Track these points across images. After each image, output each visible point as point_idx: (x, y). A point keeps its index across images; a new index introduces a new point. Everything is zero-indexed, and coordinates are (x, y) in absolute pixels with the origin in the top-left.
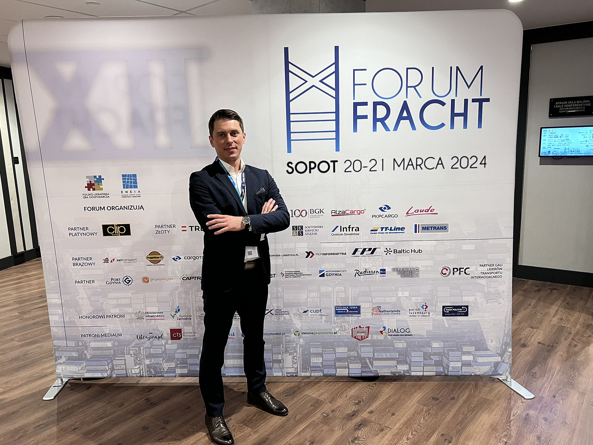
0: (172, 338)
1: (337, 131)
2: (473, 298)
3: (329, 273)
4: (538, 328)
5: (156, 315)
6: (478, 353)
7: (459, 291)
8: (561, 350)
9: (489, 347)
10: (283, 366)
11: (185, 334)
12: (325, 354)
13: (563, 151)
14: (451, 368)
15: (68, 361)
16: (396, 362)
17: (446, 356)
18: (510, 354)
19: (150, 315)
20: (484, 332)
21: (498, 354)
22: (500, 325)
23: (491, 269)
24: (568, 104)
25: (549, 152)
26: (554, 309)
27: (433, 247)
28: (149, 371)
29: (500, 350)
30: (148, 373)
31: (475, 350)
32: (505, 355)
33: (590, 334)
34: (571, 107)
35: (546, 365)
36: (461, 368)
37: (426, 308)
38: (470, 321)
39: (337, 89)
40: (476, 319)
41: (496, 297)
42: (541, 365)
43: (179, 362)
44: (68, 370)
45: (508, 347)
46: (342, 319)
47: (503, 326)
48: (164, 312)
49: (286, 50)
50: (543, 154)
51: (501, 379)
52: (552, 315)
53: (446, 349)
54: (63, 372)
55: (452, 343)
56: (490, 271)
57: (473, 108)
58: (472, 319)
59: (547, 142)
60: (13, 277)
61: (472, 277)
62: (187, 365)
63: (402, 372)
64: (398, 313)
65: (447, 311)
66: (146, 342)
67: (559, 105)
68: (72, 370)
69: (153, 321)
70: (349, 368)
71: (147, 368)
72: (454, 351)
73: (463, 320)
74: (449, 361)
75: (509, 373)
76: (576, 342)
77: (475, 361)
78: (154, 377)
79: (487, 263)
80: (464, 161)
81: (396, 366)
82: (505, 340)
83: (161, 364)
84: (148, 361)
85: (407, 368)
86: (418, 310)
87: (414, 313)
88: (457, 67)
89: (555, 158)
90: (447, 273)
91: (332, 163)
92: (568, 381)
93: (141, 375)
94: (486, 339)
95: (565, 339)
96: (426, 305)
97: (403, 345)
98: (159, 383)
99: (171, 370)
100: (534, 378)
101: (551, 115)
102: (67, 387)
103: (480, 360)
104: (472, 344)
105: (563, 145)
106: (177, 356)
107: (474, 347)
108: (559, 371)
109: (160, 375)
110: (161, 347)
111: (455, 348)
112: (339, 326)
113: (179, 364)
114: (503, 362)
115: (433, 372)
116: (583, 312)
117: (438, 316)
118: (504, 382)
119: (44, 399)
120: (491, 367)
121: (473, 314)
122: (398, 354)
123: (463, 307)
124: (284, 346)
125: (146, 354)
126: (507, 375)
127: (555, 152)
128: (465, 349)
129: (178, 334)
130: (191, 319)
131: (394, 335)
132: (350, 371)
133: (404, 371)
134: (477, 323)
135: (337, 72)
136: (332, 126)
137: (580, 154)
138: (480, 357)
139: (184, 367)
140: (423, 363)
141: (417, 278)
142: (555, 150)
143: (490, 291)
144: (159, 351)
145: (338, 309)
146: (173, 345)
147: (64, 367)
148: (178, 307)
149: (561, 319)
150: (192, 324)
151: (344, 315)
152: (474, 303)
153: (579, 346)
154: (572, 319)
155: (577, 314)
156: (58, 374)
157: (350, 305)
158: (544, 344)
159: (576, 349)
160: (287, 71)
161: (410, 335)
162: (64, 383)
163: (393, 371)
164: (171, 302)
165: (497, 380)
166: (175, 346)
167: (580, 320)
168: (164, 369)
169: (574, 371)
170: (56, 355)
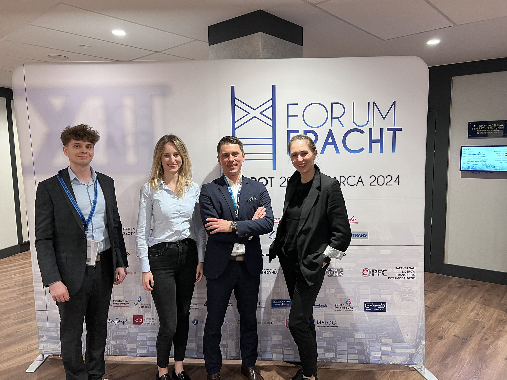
0: (135, 323)
1: (274, 153)
2: (391, 296)
3: (267, 271)
4: (456, 322)
5: (122, 302)
6: (395, 344)
7: (378, 290)
8: (473, 343)
9: (405, 339)
10: (227, 350)
11: (146, 320)
12: (263, 341)
13: (481, 167)
14: (372, 357)
15: (49, 340)
16: (324, 350)
17: (368, 346)
18: (423, 346)
19: (117, 302)
20: (400, 327)
21: (413, 346)
22: (414, 321)
23: (405, 272)
24: (484, 127)
25: (469, 167)
26: (472, 304)
27: (355, 251)
28: (115, 351)
29: (415, 343)
30: (114, 352)
31: (393, 342)
32: (419, 347)
33: (501, 329)
34: (487, 129)
35: (458, 357)
36: (381, 357)
37: (349, 304)
38: (388, 316)
39: (274, 120)
40: (394, 314)
41: (410, 296)
42: (454, 356)
43: (139, 344)
44: (49, 347)
45: (421, 340)
46: (278, 311)
47: (417, 321)
48: (128, 300)
49: (233, 88)
50: (464, 168)
51: (416, 368)
52: (470, 310)
53: (367, 340)
54: (44, 349)
55: (372, 335)
56: (404, 273)
57: (388, 135)
58: (390, 315)
59: (466, 159)
60: (17, 262)
61: (389, 278)
62: (146, 347)
63: (329, 359)
64: (326, 307)
65: (368, 307)
66: (113, 325)
67: (476, 127)
68: (52, 348)
69: (119, 308)
70: (283, 354)
71: (113, 348)
72: (375, 342)
73: (382, 315)
74: (370, 350)
75: (423, 363)
76: (488, 336)
77: (393, 351)
78: (118, 356)
79: (402, 266)
80: (381, 179)
81: (324, 354)
82: (419, 334)
83: (125, 345)
84: (114, 342)
85: (333, 356)
86: (343, 305)
87: (340, 308)
88: (374, 103)
89: (474, 172)
90: (368, 273)
91: (270, 179)
92: (476, 372)
93: (108, 354)
94: (402, 332)
95: (478, 333)
96: (349, 301)
97: (330, 335)
98: (123, 361)
99: (133, 351)
100: (446, 368)
101: (470, 136)
102: (47, 362)
103: (397, 351)
104: (389, 336)
105: (481, 162)
106: (138, 338)
107: (392, 339)
108: (469, 362)
109: (124, 354)
110: (125, 330)
111: (375, 340)
112: (275, 317)
113: (140, 345)
114: (418, 353)
115: (356, 360)
116: (497, 308)
117: (360, 311)
118: (418, 371)
119: (27, 371)
120: (407, 358)
121: (390, 310)
122: (325, 343)
123: (381, 304)
124: (228, 333)
125: (113, 336)
126: (421, 365)
127: (473, 168)
128: (384, 340)
129: (140, 320)
130: (150, 307)
131: (322, 326)
132: (284, 356)
133: (331, 358)
134: (394, 318)
135: (274, 106)
136: (270, 149)
137: (495, 169)
138: (398, 348)
139: (144, 348)
140: (348, 352)
141: (341, 277)
142: (474, 165)
143: (405, 290)
144: (124, 334)
145: (274, 302)
146: (136, 329)
147: (45, 345)
148: (140, 297)
149: (477, 314)
150: (152, 311)
151: (280, 308)
152: (391, 301)
153: (490, 340)
154: (487, 314)
155: (492, 310)
156: (40, 350)
157: (285, 299)
158: (459, 337)
159: (487, 343)
160: (233, 105)
161: (336, 327)
162: (45, 359)
163: (321, 358)
164: (134, 292)
165: (412, 369)
166: (137, 330)
167: (494, 316)
168: (127, 350)
169: (481, 363)
170: (39, 334)
